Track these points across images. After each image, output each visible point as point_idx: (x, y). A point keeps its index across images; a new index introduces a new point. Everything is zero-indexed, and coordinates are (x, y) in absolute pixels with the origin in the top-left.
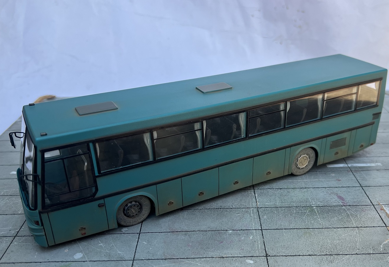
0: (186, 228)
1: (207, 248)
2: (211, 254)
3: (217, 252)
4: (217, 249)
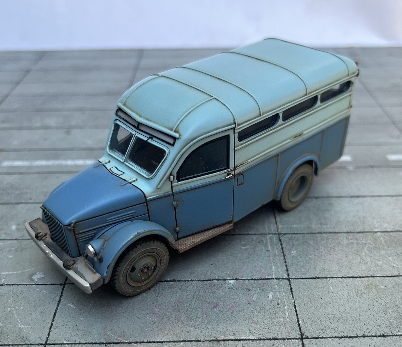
1: (189, 319)
2: (194, 333)
3: (206, 328)
4: (206, 321)
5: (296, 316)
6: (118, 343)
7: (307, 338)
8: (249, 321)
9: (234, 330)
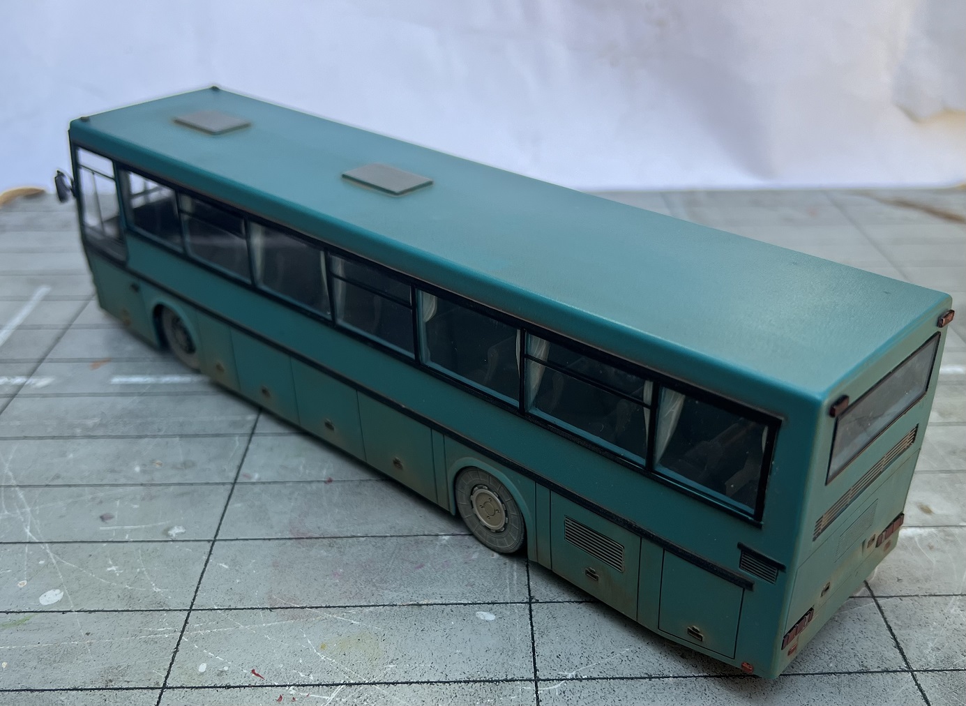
0: (333, 530)
1: (383, 581)
2: (389, 596)
3: (405, 591)
4: (406, 582)
5: (527, 578)
6: (287, 608)
7: (537, 601)
8: (463, 583)
9: (442, 593)
